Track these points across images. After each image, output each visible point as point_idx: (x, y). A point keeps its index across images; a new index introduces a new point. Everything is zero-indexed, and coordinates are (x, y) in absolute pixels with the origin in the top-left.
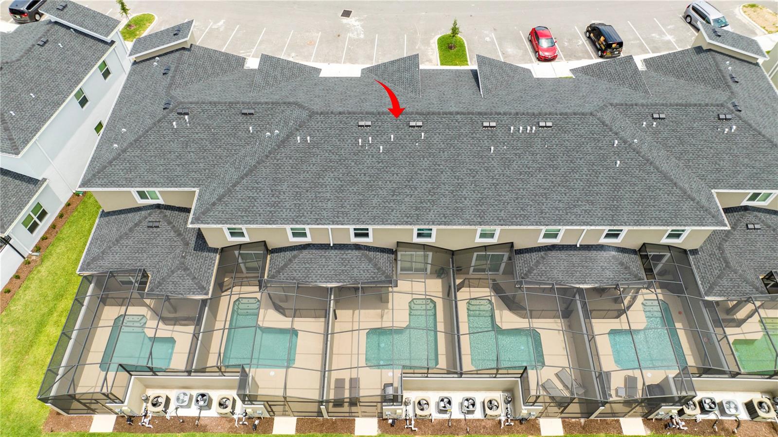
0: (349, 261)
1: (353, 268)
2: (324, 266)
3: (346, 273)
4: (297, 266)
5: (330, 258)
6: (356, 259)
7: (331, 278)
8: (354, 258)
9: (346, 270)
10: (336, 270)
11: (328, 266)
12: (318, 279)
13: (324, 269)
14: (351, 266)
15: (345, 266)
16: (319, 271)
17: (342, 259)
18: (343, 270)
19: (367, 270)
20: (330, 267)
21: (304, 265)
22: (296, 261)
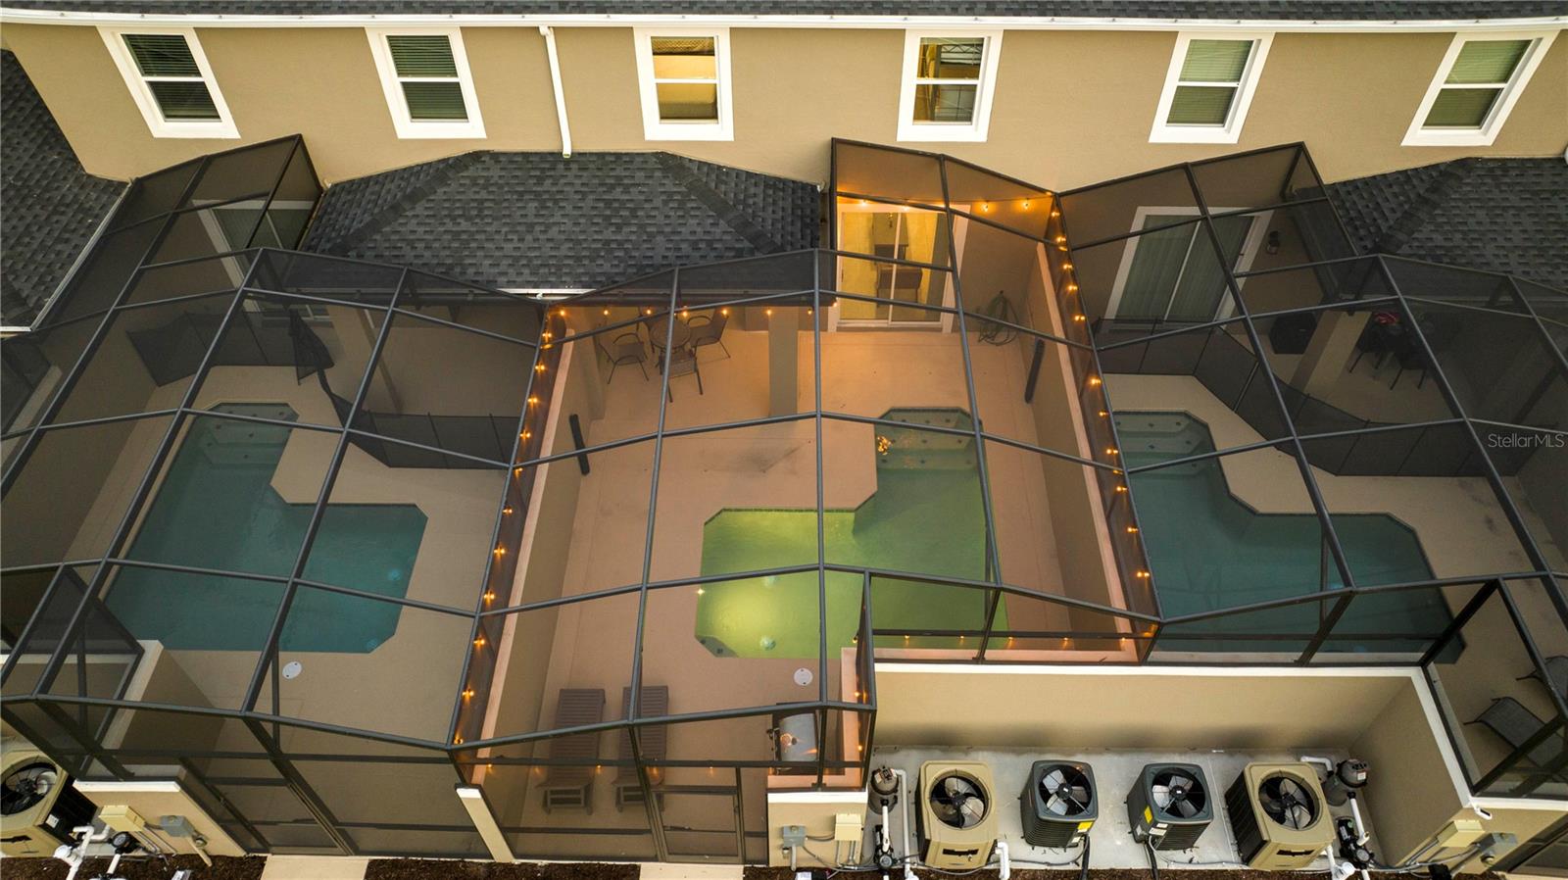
0: (633, 211)
1: (651, 236)
2: (531, 227)
3: (621, 254)
4: (422, 229)
5: (556, 202)
6: (666, 203)
7: (559, 267)
8: (658, 202)
9: (620, 243)
10: (579, 242)
11: (548, 226)
12: (505, 274)
13: (529, 237)
14: (642, 226)
15: (619, 228)
16: (509, 246)
17: (608, 203)
18: (607, 242)
19: (710, 243)
20: (555, 229)
21: (450, 226)
22: (419, 209)
